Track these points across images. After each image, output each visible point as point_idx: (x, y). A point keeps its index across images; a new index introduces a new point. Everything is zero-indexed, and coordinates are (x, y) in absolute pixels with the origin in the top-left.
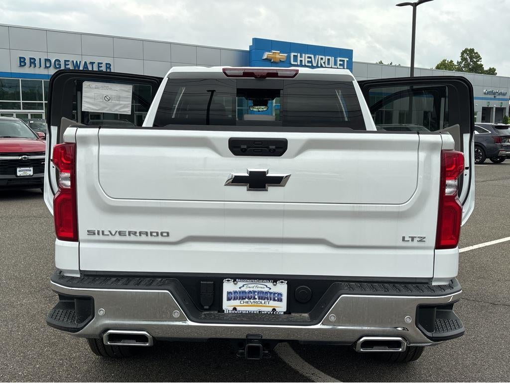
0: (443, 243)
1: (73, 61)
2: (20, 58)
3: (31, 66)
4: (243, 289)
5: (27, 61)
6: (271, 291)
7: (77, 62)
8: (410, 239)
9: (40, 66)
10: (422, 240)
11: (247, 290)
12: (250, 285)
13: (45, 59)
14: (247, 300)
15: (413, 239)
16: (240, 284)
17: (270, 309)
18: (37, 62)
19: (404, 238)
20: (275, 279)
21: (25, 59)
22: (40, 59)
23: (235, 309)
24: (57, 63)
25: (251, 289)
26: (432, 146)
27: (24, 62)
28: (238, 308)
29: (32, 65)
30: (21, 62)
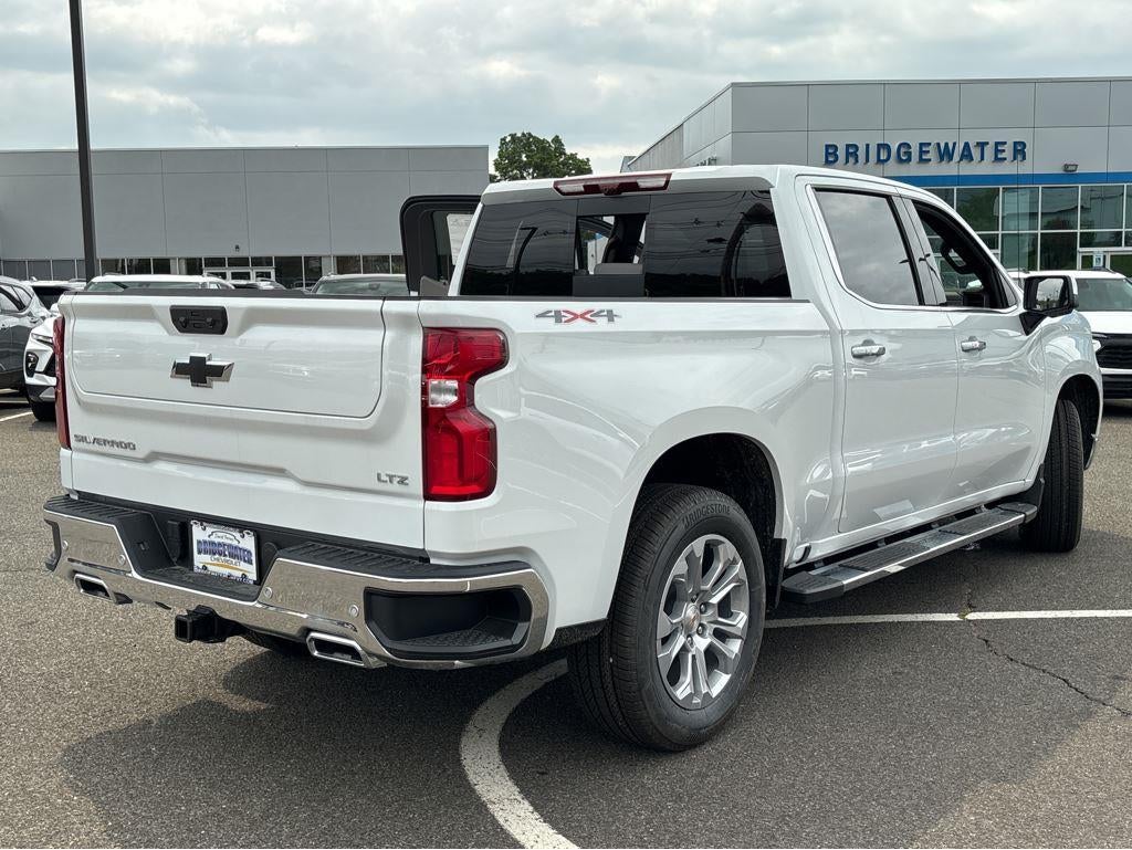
0: (435, 490)
1: (938, 144)
2: (827, 147)
3: (847, 161)
4: (213, 538)
5: (841, 153)
6: (240, 546)
7: (947, 144)
8: (388, 479)
9: (867, 160)
10: (403, 481)
11: (217, 540)
12: (220, 534)
13: (878, 145)
14: (217, 556)
15: (391, 477)
16: (209, 530)
17: (239, 574)
18: (861, 153)
19: (379, 475)
20: (241, 526)
21: (836, 148)
22: (868, 146)
23: (205, 568)
24: (903, 150)
25: (221, 540)
26: (406, 321)
27: (835, 154)
28: (210, 568)
29: (852, 160)
30: (827, 154)
